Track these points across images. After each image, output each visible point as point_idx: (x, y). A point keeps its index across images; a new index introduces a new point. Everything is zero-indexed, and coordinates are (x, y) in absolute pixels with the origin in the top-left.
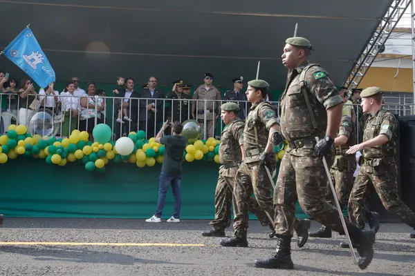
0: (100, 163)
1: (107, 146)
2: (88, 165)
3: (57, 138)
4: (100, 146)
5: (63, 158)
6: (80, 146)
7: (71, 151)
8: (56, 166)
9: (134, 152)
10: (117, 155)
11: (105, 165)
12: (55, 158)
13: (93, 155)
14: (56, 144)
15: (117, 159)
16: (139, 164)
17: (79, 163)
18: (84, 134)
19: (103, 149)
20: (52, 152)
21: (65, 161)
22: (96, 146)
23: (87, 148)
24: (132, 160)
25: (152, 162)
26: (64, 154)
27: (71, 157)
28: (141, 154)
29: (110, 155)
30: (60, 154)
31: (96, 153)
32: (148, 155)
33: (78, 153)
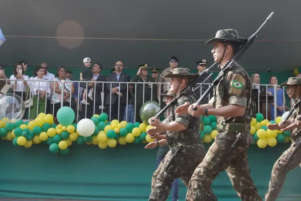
0: (63, 144)
1: (70, 128)
2: (52, 147)
3: (25, 121)
4: (64, 128)
5: (28, 140)
6: (44, 128)
7: (37, 133)
8: (21, 148)
9: (95, 134)
10: (79, 136)
11: (68, 147)
12: (21, 140)
13: (56, 137)
14: (23, 127)
15: (80, 142)
16: (101, 146)
17: (44, 145)
18: (49, 117)
19: (66, 131)
20: (18, 134)
21: (30, 144)
22: (59, 129)
23: (51, 130)
24: (94, 141)
25: (113, 143)
26: (30, 137)
27: (37, 139)
28: (102, 135)
29: (73, 137)
30: (26, 136)
31: (60, 135)
32: (110, 137)
33: (43, 136)
